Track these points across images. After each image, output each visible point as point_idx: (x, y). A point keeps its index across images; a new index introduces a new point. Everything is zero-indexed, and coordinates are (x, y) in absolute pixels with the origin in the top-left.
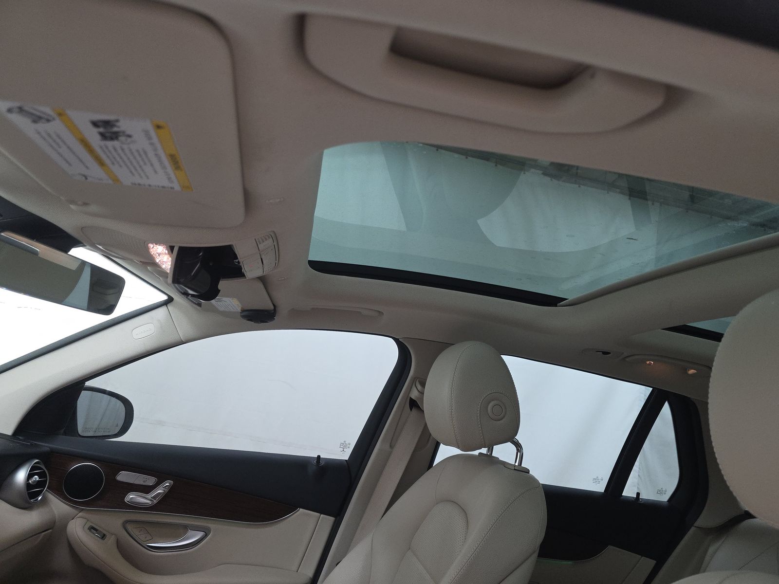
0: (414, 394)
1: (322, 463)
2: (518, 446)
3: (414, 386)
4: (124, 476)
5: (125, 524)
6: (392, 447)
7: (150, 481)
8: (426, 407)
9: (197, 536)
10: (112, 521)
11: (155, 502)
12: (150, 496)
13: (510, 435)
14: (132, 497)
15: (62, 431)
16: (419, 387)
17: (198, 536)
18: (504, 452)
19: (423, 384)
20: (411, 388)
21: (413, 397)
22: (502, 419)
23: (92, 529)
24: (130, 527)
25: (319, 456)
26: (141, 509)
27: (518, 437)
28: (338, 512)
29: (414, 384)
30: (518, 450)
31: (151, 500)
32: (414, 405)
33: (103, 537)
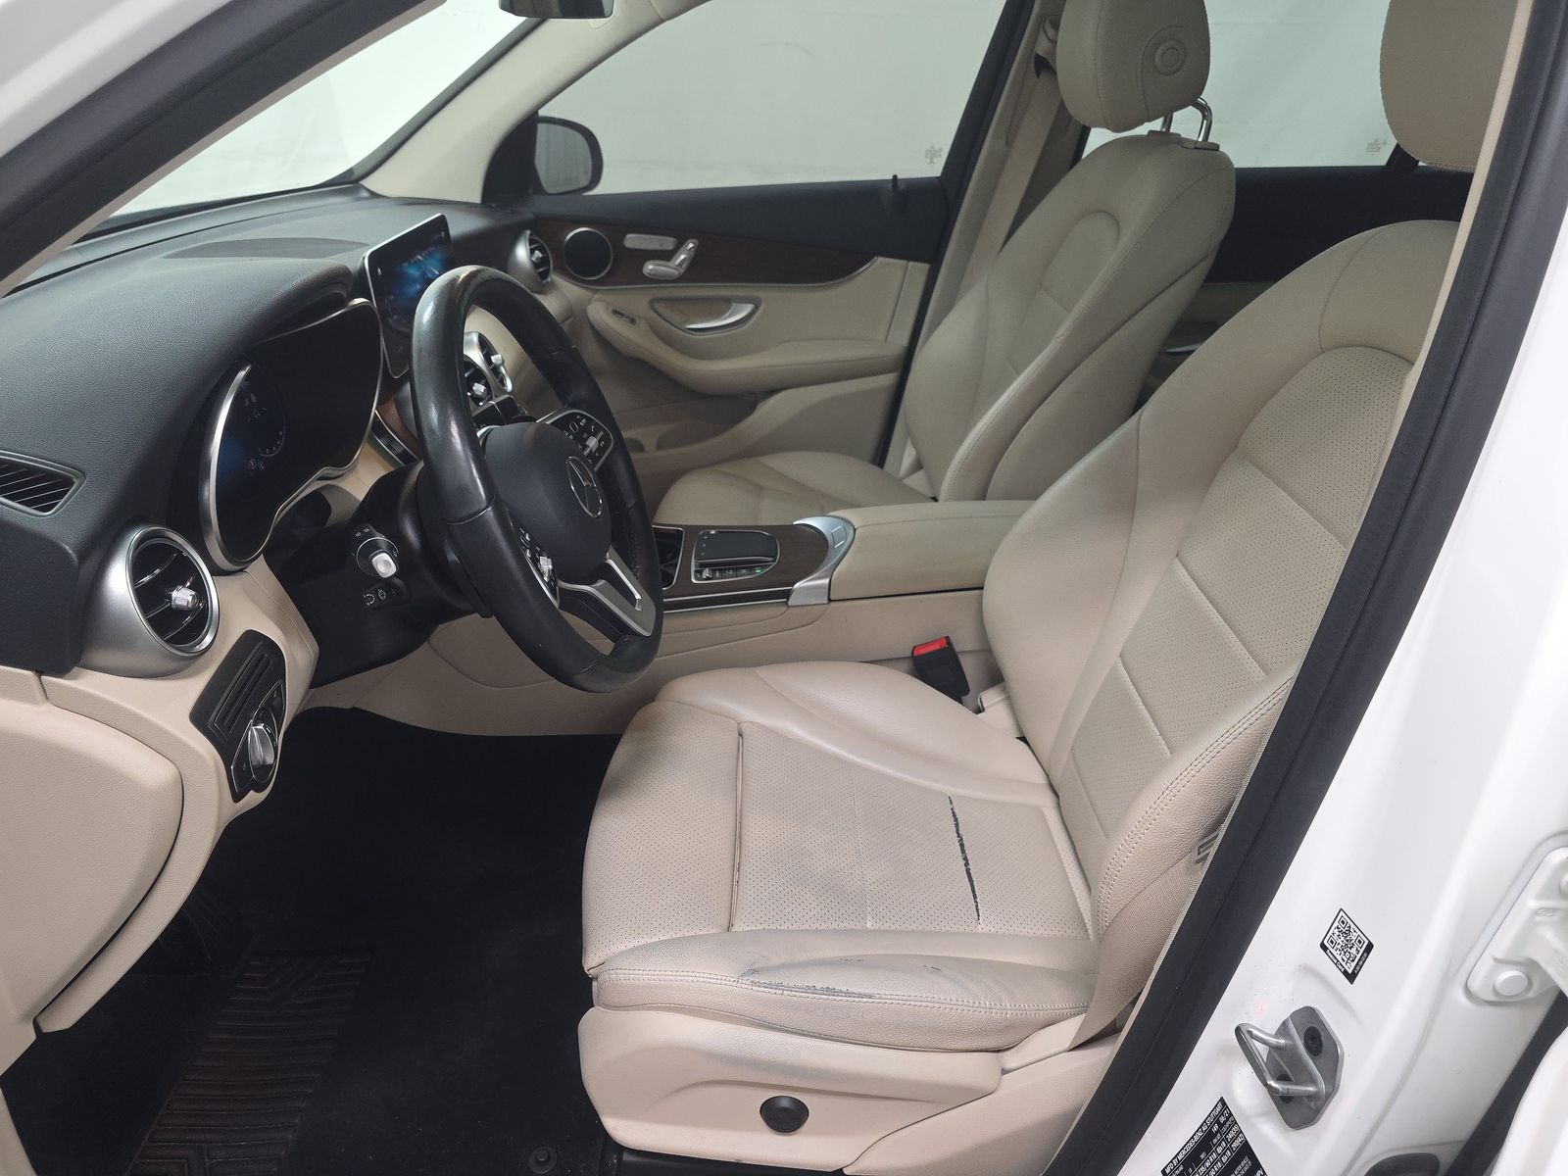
0: (1042, 47)
1: (901, 186)
2: (1205, 111)
3: (1042, 33)
4: (633, 241)
5: (651, 303)
6: (1009, 144)
7: (668, 243)
8: (1061, 65)
9: (745, 310)
10: (637, 300)
11: (682, 271)
12: (671, 264)
13: (1191, 93)
14: (650, 267)
15: (531, 190)
16: (1050, 32)
17: (747, 309)
18: (1186, 123)
19: (1056, 26)
20: (1037, 37)
21: (1041, 53)
22: (1178, 70)
23: (616, 312)
24: (659, 307)
25: (895, 177)
26: (669, 282)
27: (1206, 96)
28: (933, 256)
29: (1041, 29)
30: (1204, 117)
31: (676, 269)
32: (1044, 65)
33: (633, 321)
